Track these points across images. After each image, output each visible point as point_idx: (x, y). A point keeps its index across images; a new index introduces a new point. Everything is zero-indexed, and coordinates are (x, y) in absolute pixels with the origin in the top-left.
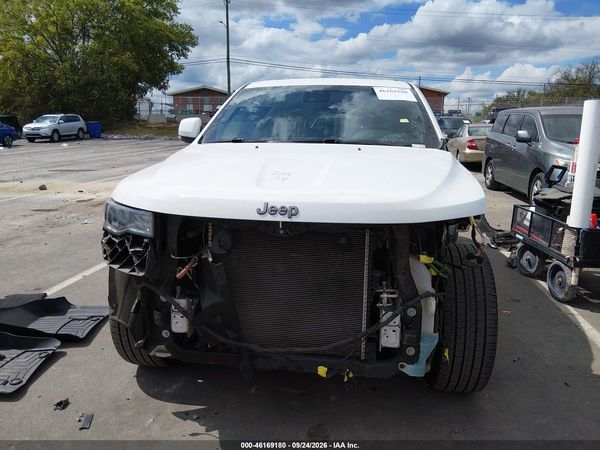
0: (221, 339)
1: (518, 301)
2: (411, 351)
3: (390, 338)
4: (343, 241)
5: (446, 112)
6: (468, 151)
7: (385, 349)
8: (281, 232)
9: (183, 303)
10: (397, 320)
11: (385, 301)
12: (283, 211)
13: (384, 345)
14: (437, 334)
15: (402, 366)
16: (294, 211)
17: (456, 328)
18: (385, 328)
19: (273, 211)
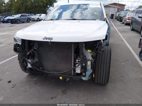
0: (38, 69)
1: (128, 60)
2: (84, 74)
3: (78, 71)
4: (67, 46)
5: (125, 10)
6: (128, 20)
7: (77, 73)
8: (50, 44)
9: (30, 61)
10: (80, 66)
11: (77, 61)
12: (49, 39)
13: (77, 72)
14: (92, 70)
15: (82, 78)
16: (51, 39)
17: (98, 68)
18: (76, 68)
19: (47, 39)
